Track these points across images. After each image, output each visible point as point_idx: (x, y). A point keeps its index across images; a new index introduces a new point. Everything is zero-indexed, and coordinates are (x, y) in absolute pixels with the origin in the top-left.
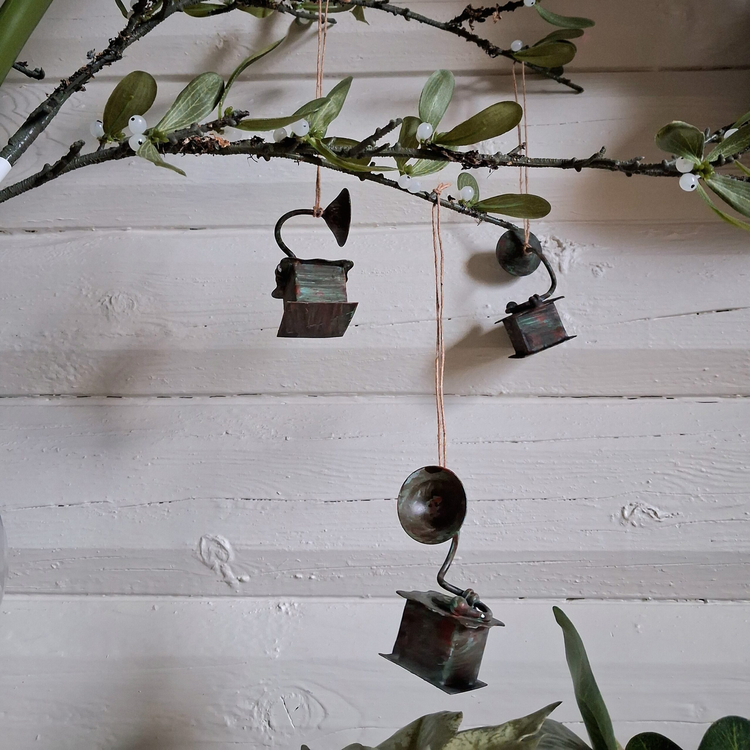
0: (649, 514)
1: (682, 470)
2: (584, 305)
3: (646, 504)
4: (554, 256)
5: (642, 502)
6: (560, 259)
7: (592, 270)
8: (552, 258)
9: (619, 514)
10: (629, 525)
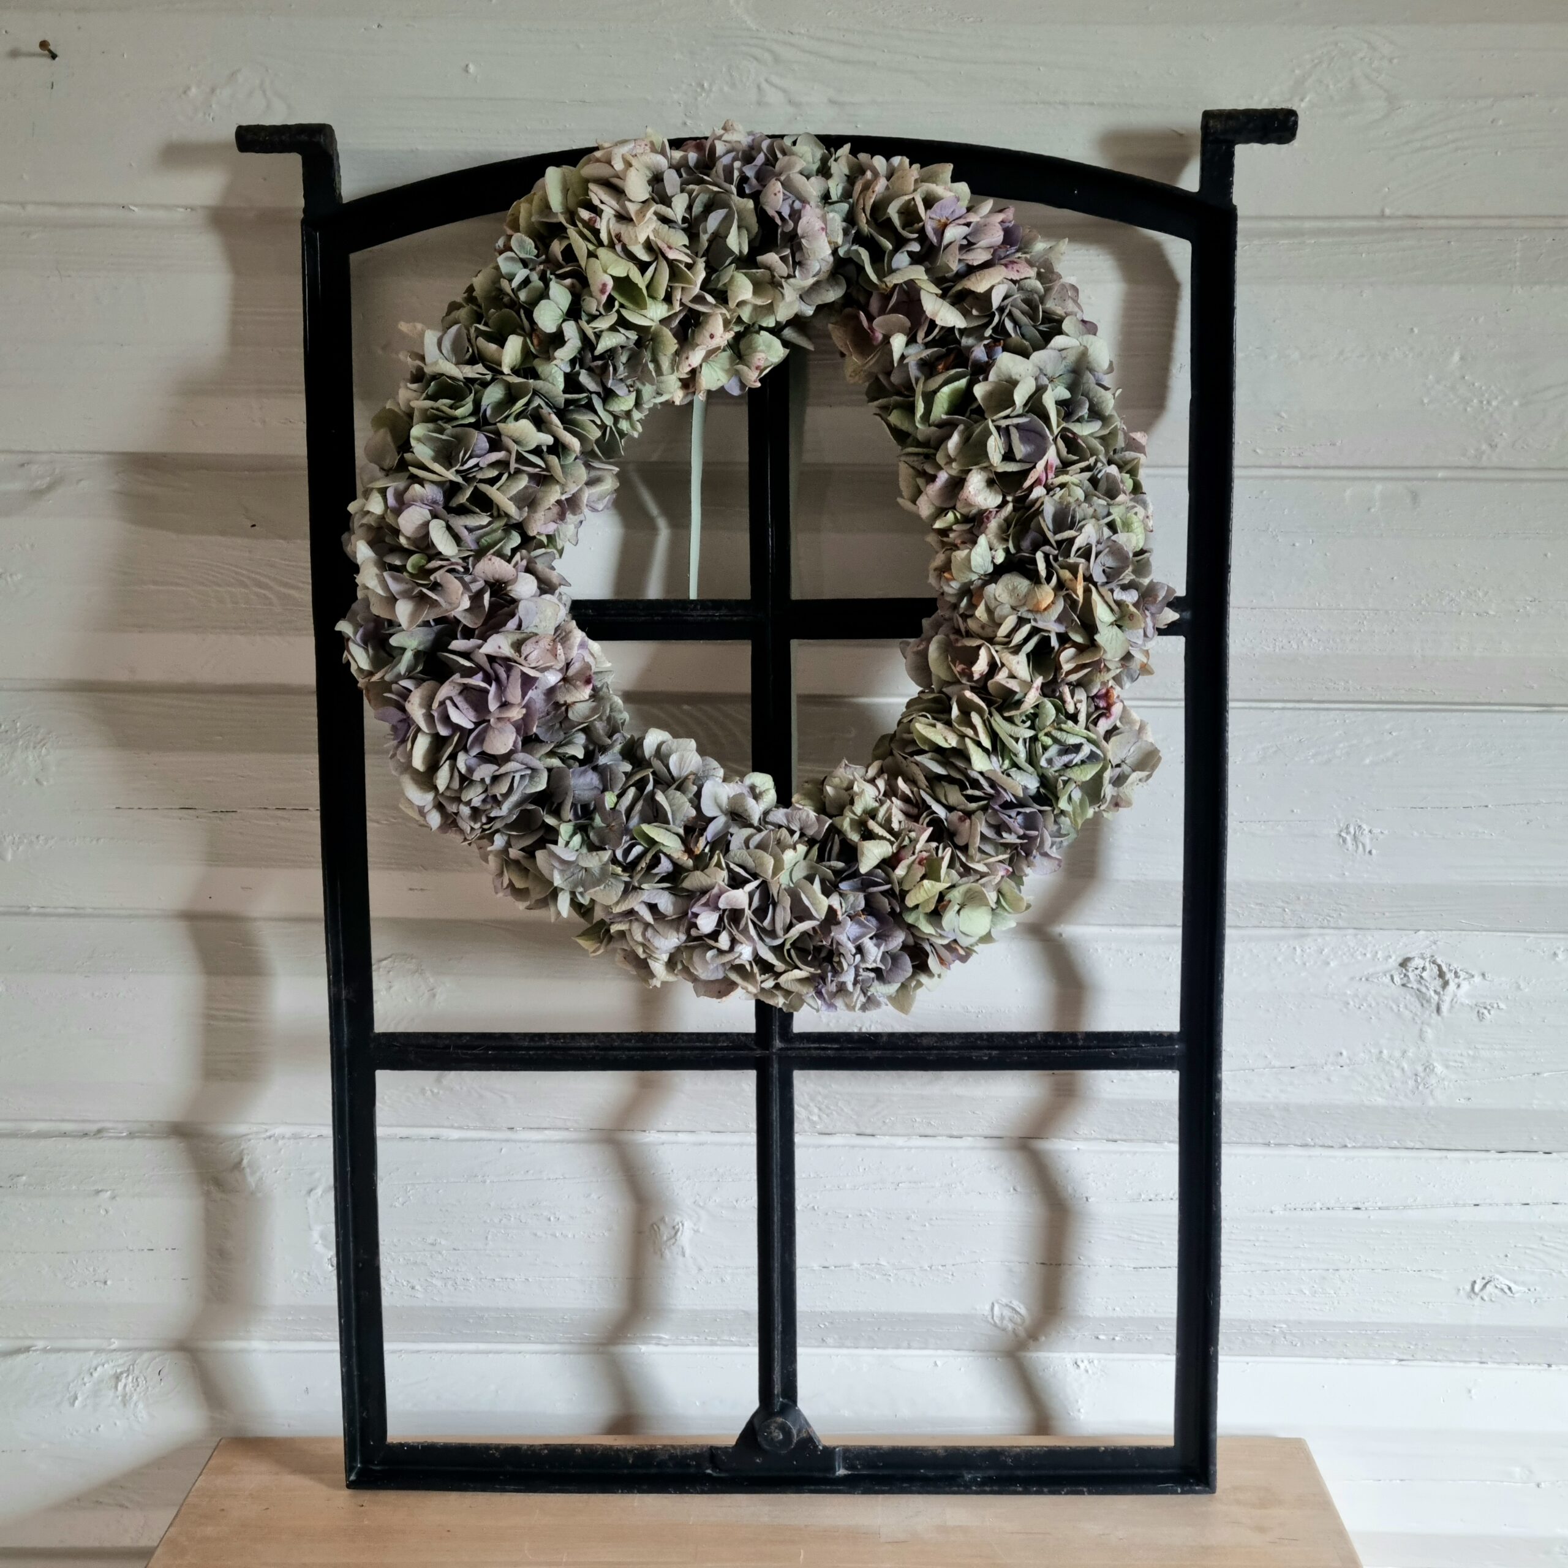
0: (1502, 1290)
1: (1549, 1244)
2: (1462, 1055)
3: (1501, 1279)
4: (1432, 993)
5: (1497, 1276)
6: (1440, 999)
7: (1478, 1012)
8: (1431, 996)
9: (1468, 1287)
10: (1478, 1299)
